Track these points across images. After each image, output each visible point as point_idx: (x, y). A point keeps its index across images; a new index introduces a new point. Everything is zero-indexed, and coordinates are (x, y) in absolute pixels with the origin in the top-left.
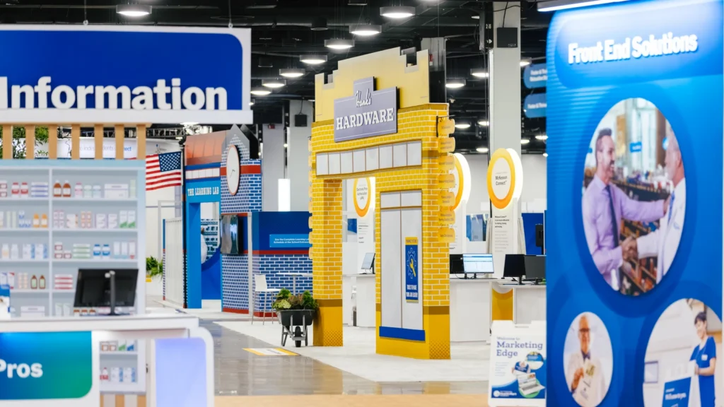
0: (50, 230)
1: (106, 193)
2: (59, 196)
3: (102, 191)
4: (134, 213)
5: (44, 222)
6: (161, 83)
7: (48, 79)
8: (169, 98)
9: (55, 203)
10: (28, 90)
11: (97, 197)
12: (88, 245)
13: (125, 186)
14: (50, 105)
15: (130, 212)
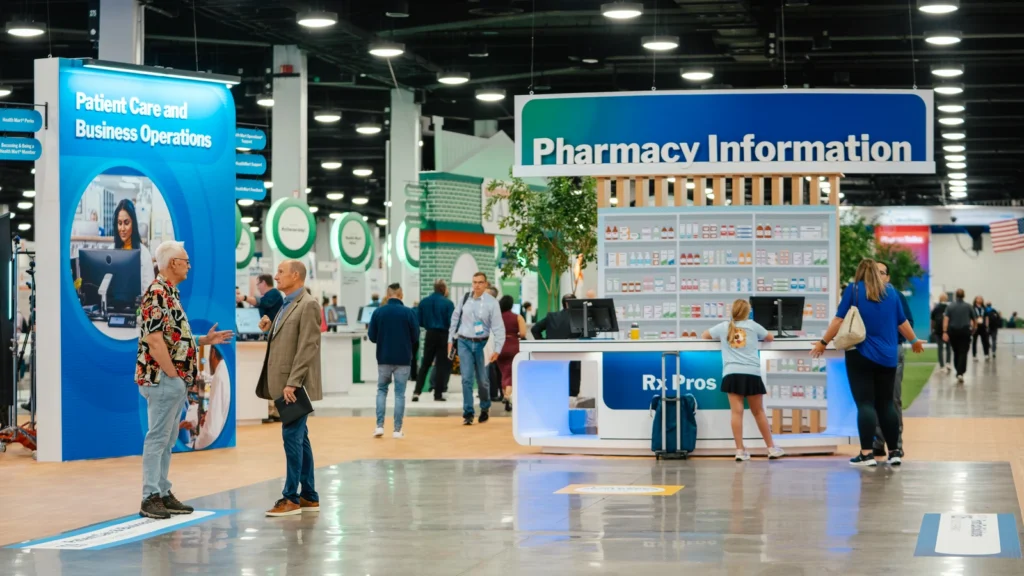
0: (754, 266)
1: (802, 233)
2: (761, 237)
3: (798, 233)
4: (826, 251)
5: (748, 260)
6: (852, 138)
7: (752, 136)
8: (859, 151)
9: (757, 243)
10: (735, 145)
11: (794, 238)
12: (786, 280)
13: (818, 228)
14: (754, 158)
15: (823, 251)
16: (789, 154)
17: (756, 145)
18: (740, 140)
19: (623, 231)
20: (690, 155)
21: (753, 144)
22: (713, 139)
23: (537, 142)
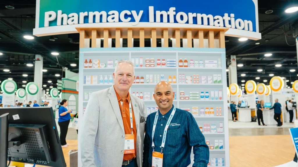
0: (178, 84)
1: (206, 65)
2: (182, 66)
3: (204, 64)
4: (220, 75)
5: (174, 80)
6: (226, 15)
7: (174, 9)
9: (179, 70)
10: (164, 13)
11: (202, 67)
12: (198, 93)
13: (216, 62)
15: (219, 75)
16: (195, 20)
17: (177, 13)
18: (167, 10)
19: (95, 62)
20: (137, 18)
21: (175, 13)
22: (151, 9)
23: (47, 14)
